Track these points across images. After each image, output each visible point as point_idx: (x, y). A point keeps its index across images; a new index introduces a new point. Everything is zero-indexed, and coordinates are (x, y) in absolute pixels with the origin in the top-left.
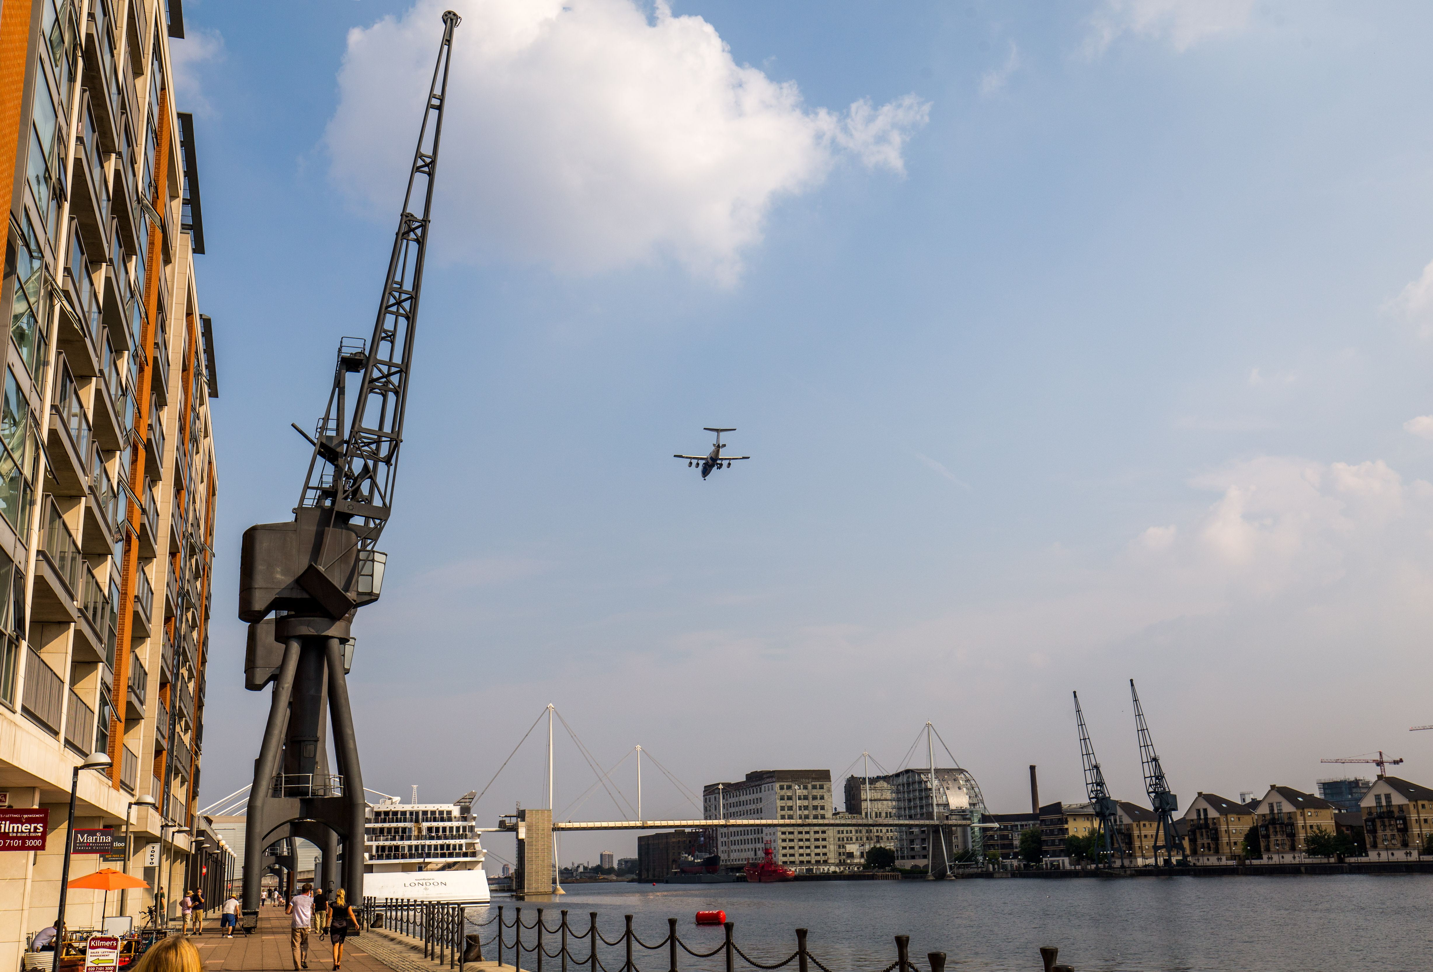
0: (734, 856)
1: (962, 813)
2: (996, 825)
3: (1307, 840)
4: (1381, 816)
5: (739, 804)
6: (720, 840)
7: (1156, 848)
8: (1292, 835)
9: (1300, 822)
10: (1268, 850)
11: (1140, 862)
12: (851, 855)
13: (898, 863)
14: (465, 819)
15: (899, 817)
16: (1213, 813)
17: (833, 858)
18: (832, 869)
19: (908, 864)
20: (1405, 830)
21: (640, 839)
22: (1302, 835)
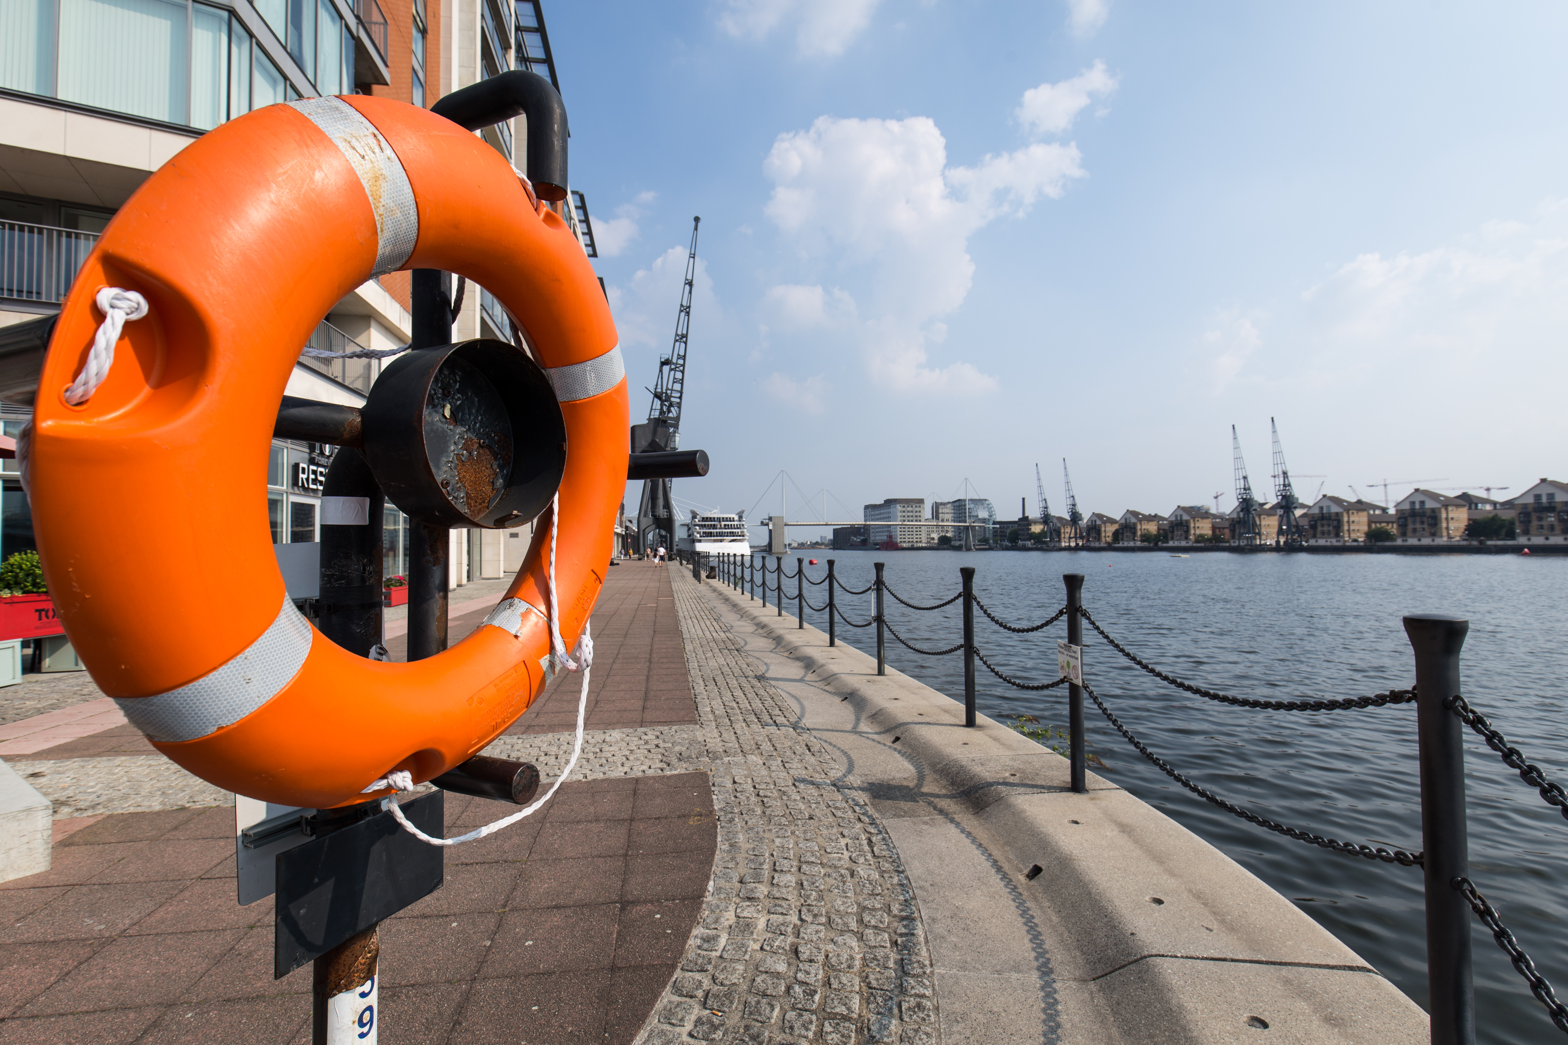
0: (877, 538)
1: (984, 521)
2: (998, 526)
3: (1142, 536)
4: (1177, 525)
5: (880, 514)
6: (871, 530)
7: (1070, 538)
8: (1135, 533)
9: (1139, 527)
10: (1122, 540)
11: (1063, 544)
12: (933, 539)
13: (953, 543)
14: (740, 521)
15: (954, 521)
16: (1098, 522)
17: (924, 540)
18: (924, 545)
19: (957, 543)
20: (1187, 532)
21: (834, 530)
22: (1139, 533)
